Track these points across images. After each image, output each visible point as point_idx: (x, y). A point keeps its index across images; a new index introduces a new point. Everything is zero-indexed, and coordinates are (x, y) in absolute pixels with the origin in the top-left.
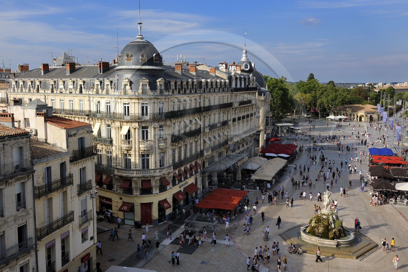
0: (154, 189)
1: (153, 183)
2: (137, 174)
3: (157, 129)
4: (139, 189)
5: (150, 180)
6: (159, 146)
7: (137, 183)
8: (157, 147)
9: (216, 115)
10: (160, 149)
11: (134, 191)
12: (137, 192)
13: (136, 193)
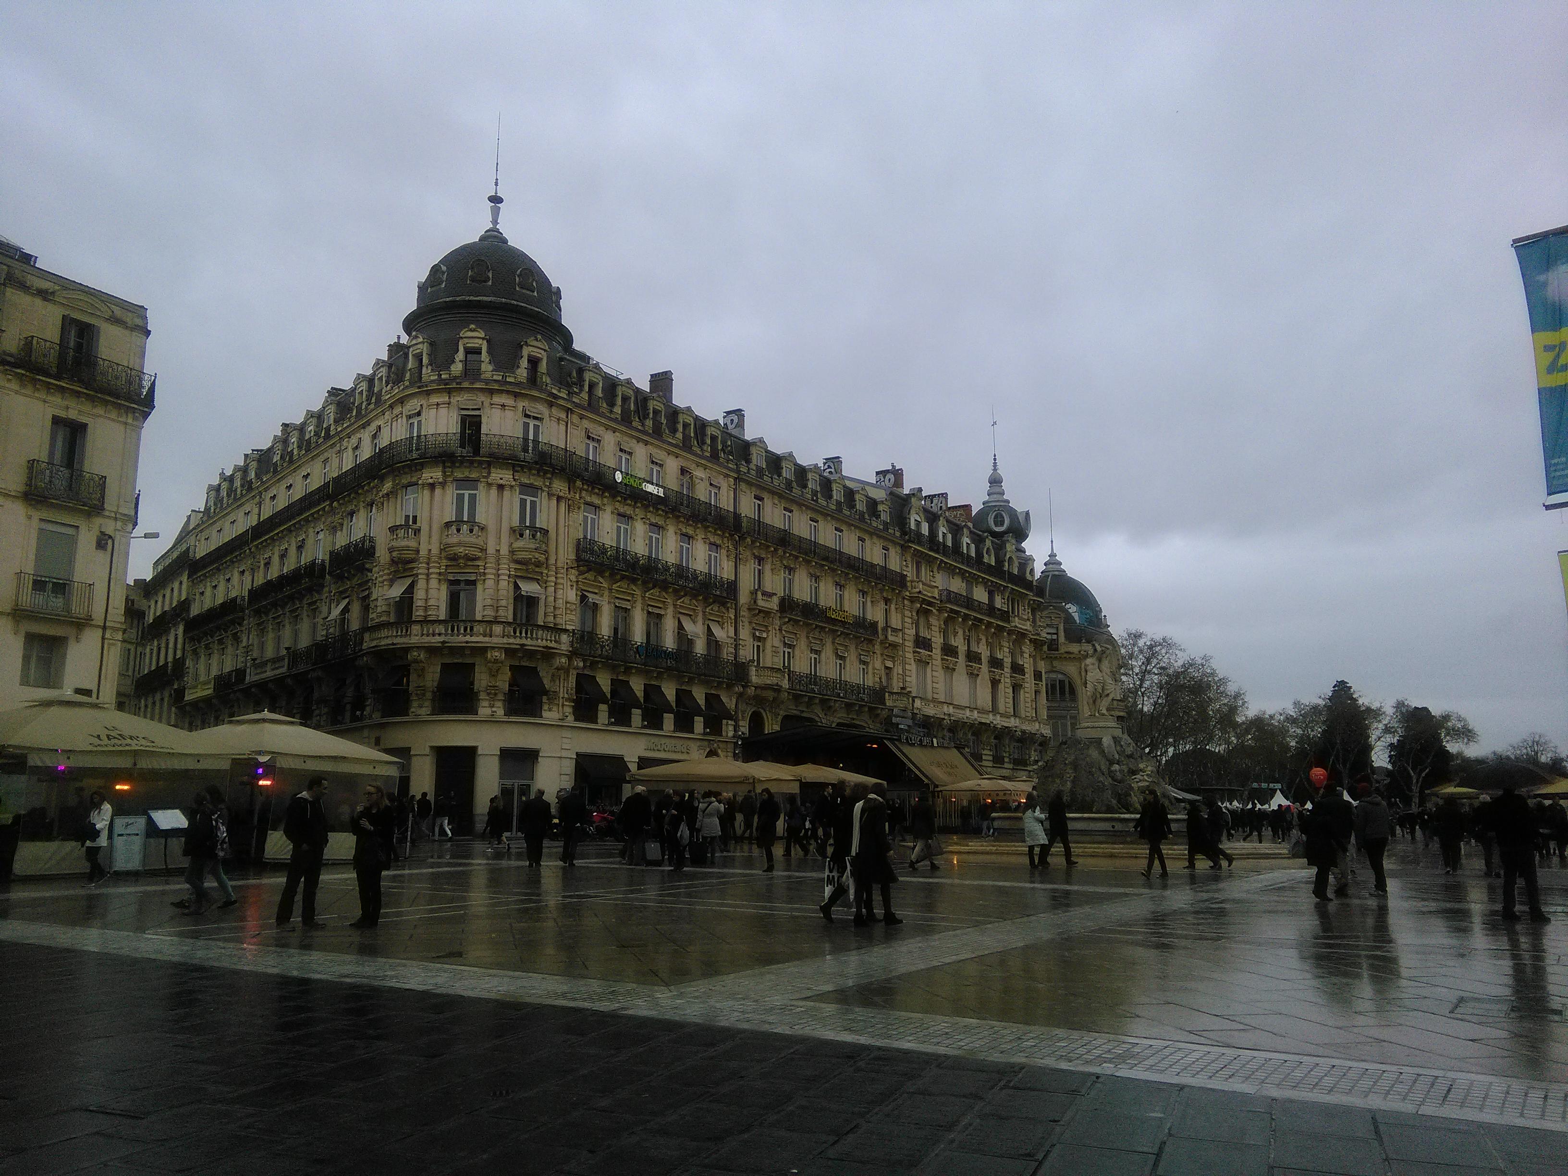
0: (482, 696)
1: (481, 679)
2: (423, 635)
3: (507, 493)
4: (429, 695)
5: (474, 664)
6: (512, 552)
7: (423, 669)
8: (505, 551)
9: (822, 584)
10: (517, 562)
11: (415, 704)
12: (421, 707)
13: (421, 709)
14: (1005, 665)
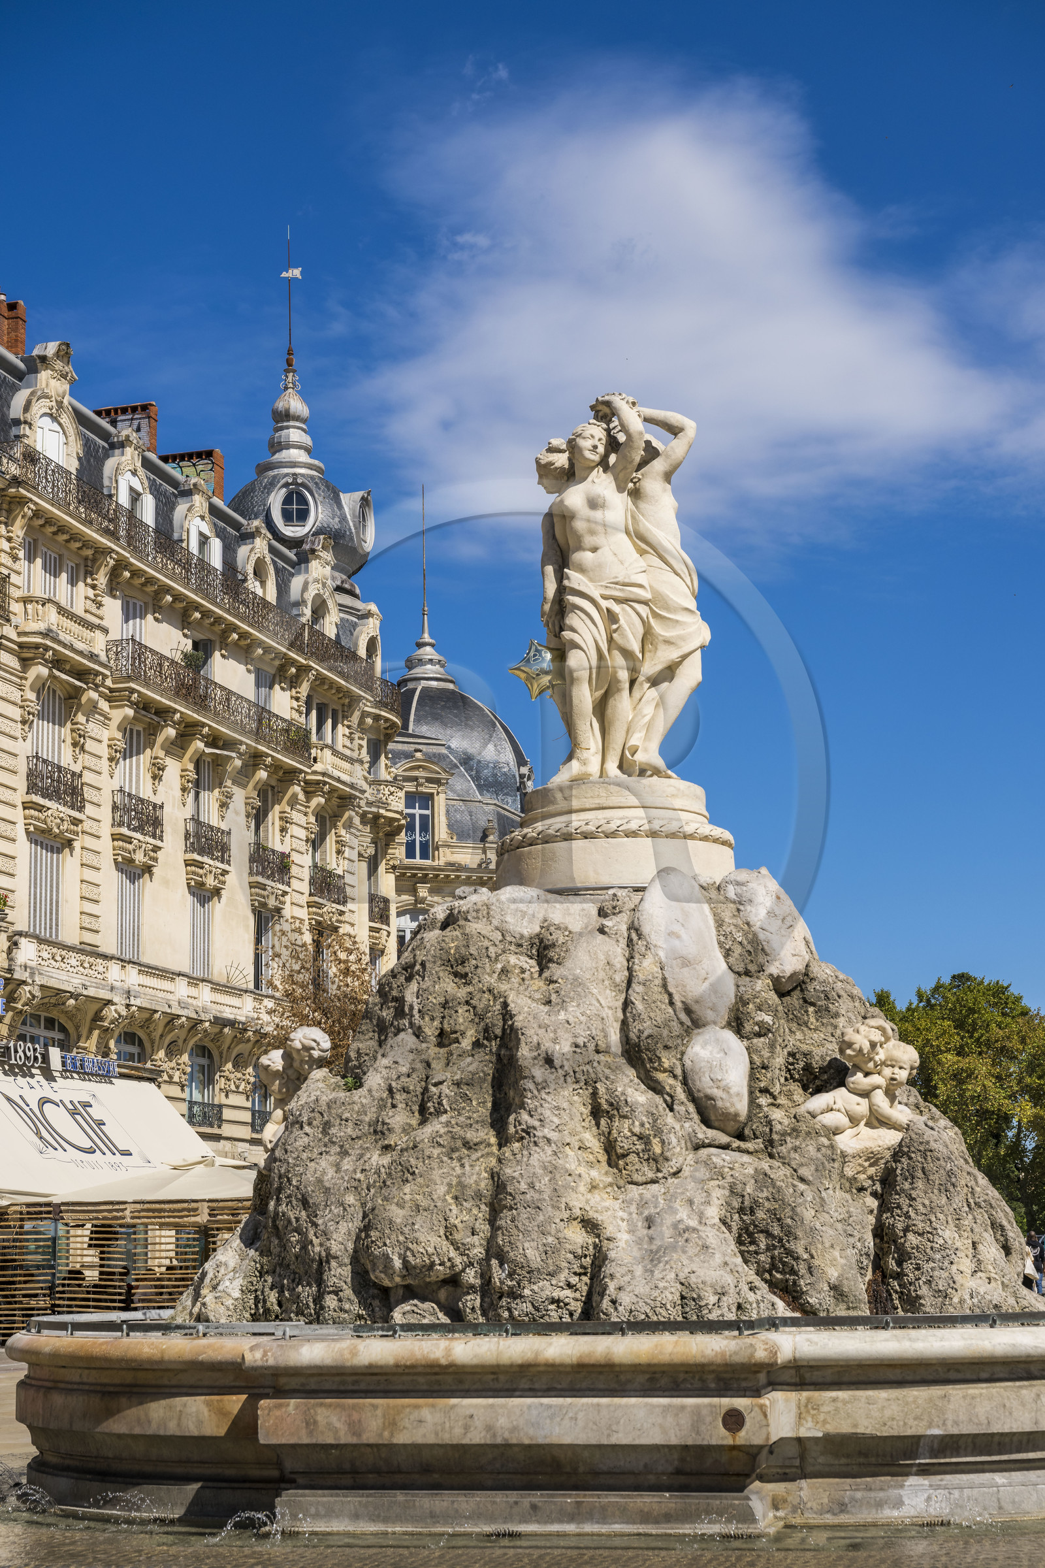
14: (294, 870)
